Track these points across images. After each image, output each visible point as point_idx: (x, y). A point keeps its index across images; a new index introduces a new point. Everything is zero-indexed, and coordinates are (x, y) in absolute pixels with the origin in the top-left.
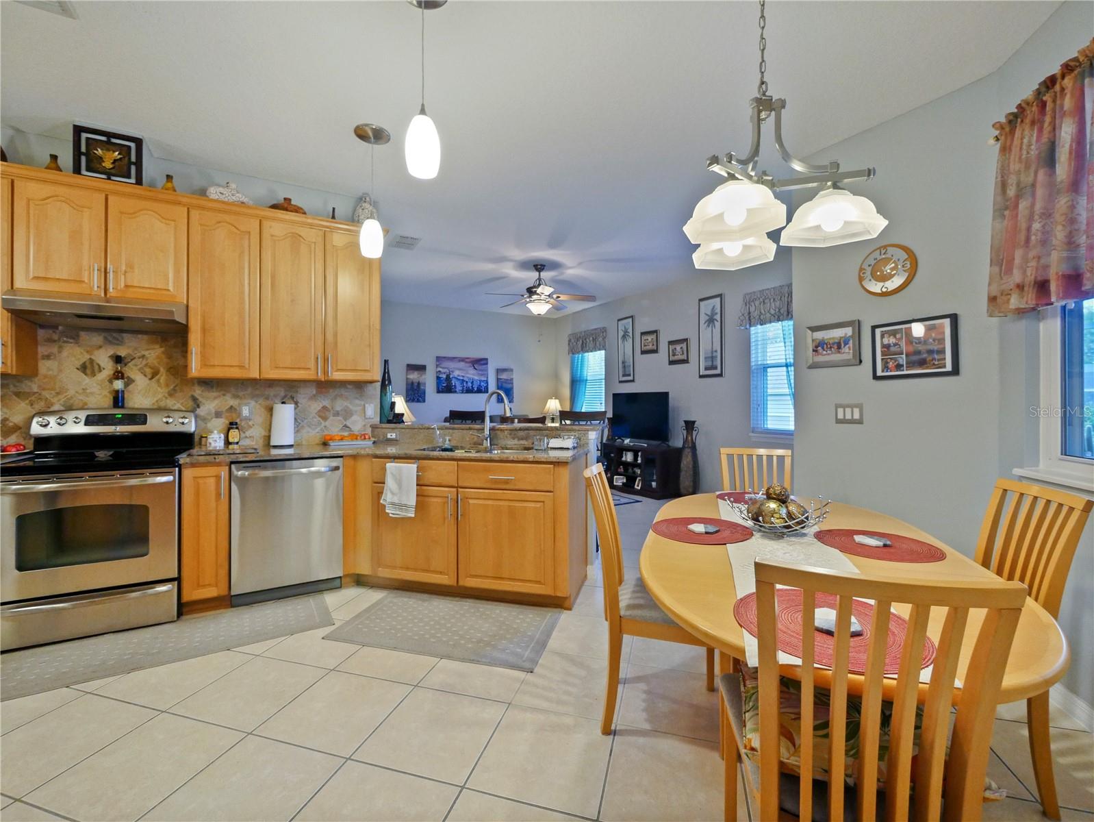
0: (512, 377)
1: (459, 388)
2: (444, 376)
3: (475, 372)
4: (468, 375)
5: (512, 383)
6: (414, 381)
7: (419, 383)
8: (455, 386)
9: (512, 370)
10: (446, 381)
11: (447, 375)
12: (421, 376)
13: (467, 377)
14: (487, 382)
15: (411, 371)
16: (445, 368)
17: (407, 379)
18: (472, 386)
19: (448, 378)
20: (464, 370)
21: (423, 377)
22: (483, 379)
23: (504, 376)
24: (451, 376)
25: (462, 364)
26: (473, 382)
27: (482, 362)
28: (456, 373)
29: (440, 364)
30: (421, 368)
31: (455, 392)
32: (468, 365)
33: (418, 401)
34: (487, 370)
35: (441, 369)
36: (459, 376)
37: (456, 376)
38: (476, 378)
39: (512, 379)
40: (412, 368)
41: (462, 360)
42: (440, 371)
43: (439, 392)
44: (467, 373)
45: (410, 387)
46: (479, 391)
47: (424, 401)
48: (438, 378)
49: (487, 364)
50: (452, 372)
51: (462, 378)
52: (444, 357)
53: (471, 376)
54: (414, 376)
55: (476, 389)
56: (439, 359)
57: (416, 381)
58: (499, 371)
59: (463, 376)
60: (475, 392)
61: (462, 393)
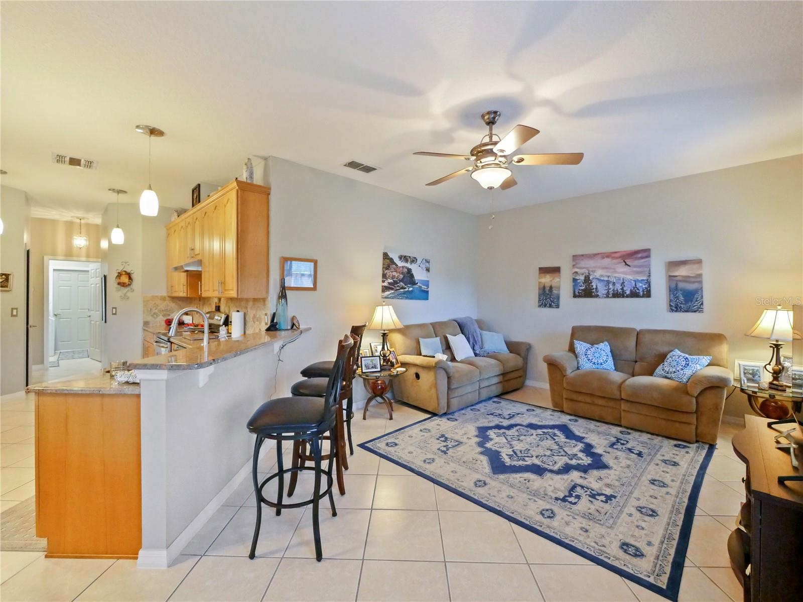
0: (699, 272)
1: (602, 290)
2: (582, 278)
3: (627, 269)
4: (617, 275)
5: (700, 282)
6: (546, 285)
7: (551, 287)
8: (596, 288)
9: (699, 262)
10: (583, 284)
11: (585, 277)
12: (553, 279)
13: (615, 277)
14: (649, 283)
15: (543, 275)
16: (584, 268)
17: (540, 283)
18: (622, 289)
19: (587, 280)
20: (611, 268)
21: (557, 280)
22: (640, 278)
23: (682, 272)
24: (591, 278)
25: (607, 261)
26: (623, 283)
27: (640, 255)
28: (598, 273)
29: (577, 264)
30: (556, 270)
31: (597, 296)
32: (615, 261)
33: (550, 306)
34: (649, 266)
35: (577, 270)
36: (602, 276)
37: (598, 277)
38: (630, 277)
39: (700, 276)
40: (544, 271)
41: (608, 255)
42: (576, 272)
43: (575, 296)
44: (616, 272)
45: (541, 291)
46: (634, 294)
47: (558, 306)
48: (575, 280)
49: (648, 256)
50: (593, 271)
51: (606, 279)
52: (582, 255)
53: (622, 276)
54: (547, 280)
55: (628, 292)
56: (575, 257)
57: (548, 285)
58: (673, 264)
59: (608, 277)
60: (627, 297)
61: (607, 297)
